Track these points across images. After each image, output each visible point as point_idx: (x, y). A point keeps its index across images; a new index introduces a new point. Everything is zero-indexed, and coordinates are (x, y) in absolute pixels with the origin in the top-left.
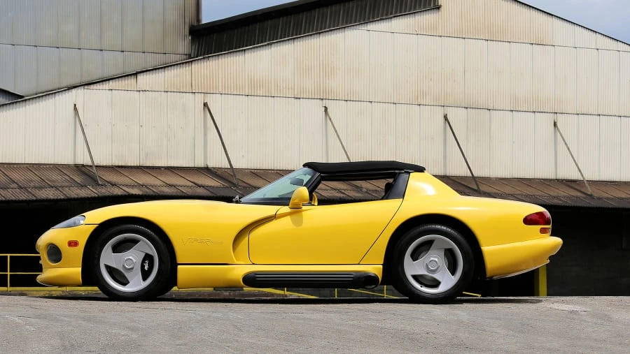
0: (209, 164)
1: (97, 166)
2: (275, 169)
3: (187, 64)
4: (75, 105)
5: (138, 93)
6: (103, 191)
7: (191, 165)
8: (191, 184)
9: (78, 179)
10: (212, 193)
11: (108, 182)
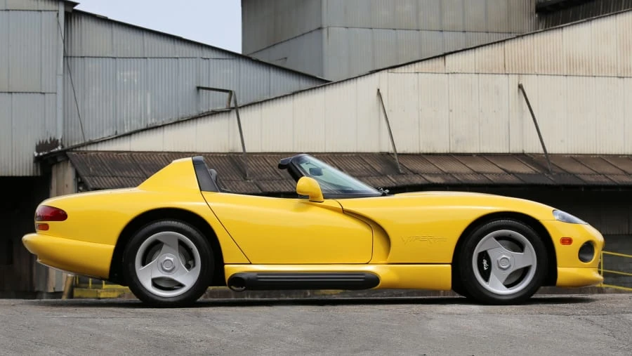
0: (525, 150)
1: (399, 154)
2: (598, 153)
3: (500, 44)
4: (379, 90)
5: (447, 75)
6: (403, 180)
7: (506, 151)
8: (501, 171)
9: (378, 168)
10: (522, 180)
11: (411, 171)
